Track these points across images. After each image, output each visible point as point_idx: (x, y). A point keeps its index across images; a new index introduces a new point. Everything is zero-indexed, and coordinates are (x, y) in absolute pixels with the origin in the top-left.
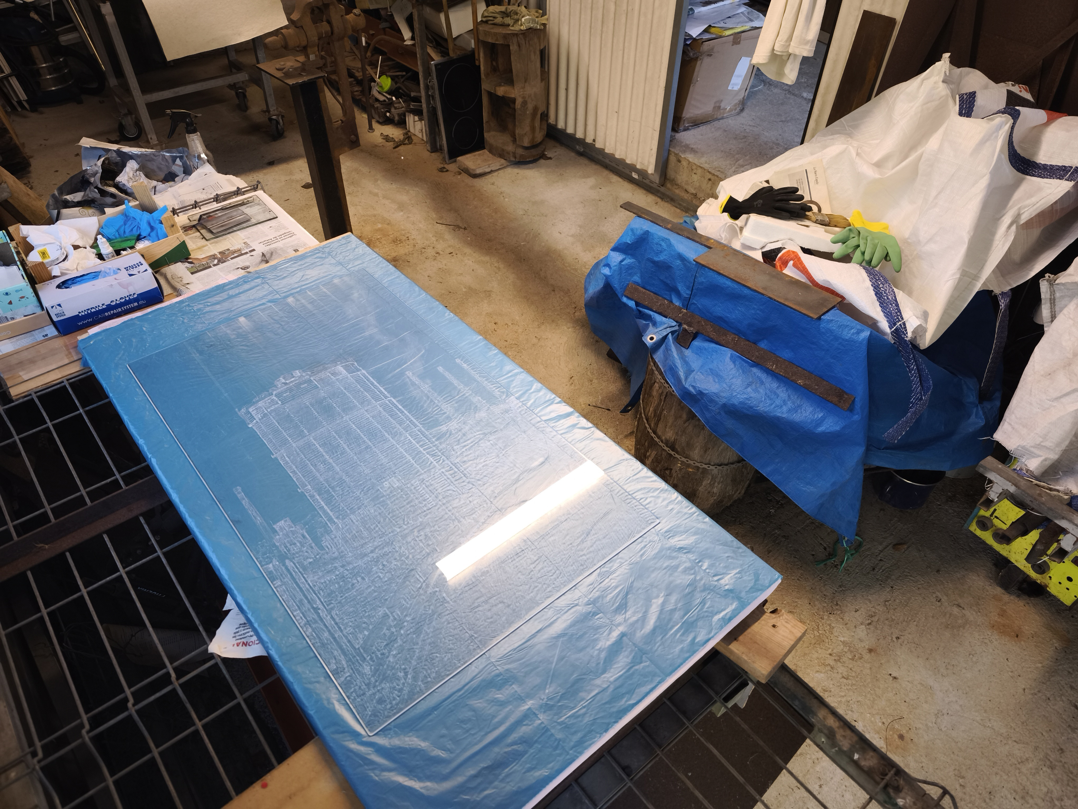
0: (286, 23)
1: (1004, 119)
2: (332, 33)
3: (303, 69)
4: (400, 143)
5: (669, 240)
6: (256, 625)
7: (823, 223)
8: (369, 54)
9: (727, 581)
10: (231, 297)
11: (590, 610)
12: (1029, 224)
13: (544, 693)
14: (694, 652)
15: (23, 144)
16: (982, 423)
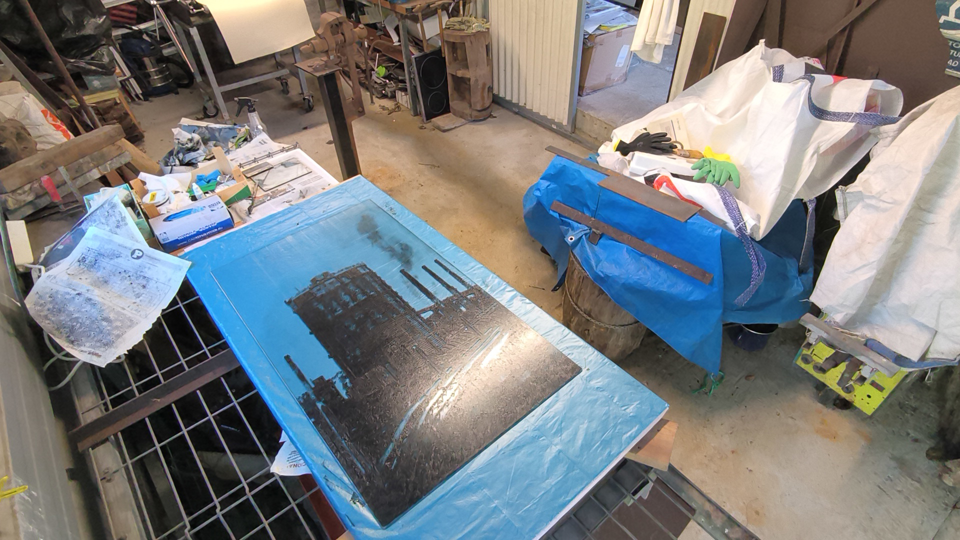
0: (314, 35)
1: (804, 83)
2: (345, 41)
3: (326, 65)
4: (393, 111)
5: (579, 171)
6: (303, 452)
7: (685, 156)
8: (370, 52)
9: (631, 410)
10: (280, 222)
11: (536, 434)
12: (826, 153)
13: (506, 495)
14: (610, 462)
15: (139, 123)
16: (801, 289)
